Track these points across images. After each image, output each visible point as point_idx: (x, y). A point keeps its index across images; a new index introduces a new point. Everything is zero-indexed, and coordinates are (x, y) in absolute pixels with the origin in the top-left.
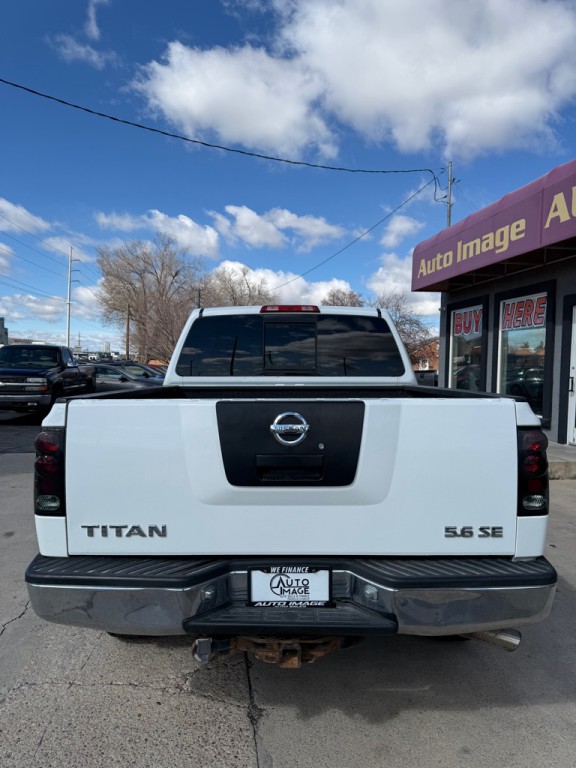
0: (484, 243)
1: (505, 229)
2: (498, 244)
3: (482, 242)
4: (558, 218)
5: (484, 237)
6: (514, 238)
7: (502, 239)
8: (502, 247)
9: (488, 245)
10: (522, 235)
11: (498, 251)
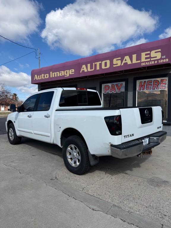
0: (60, 74)
1: (68, 71)
2: (65, 74)
3: (59, 73)
4: (84, 71)
5: (60, 72)
6: (71, 73)
7: (67, 73)
8: (67, 75)
9: (62, 74)
10: (74, 73)
11: (65, 76)
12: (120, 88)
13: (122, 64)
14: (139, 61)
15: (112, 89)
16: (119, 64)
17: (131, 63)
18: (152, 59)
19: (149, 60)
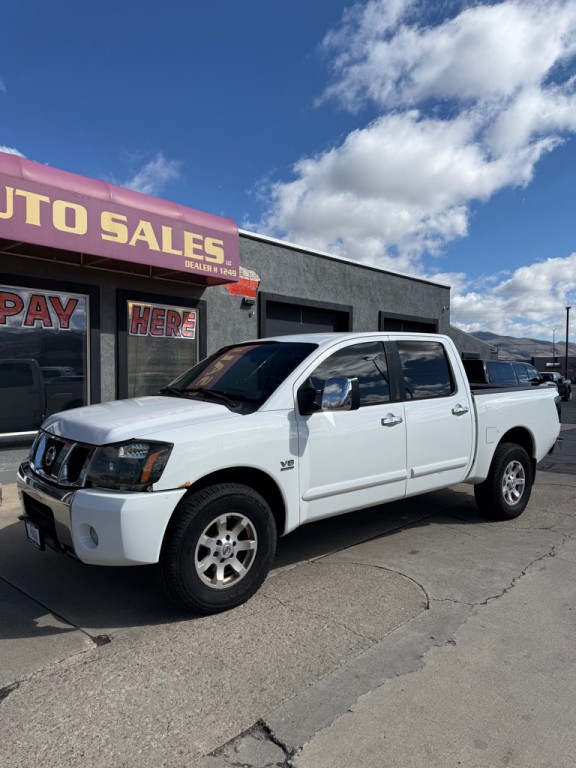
12: (68, 312)
13: (133, 243)
14: (179, 253)
15: (34, 311)
16: (122, 238)
17: (158, 249)
18: (208, 259)
19: (201, 258)
